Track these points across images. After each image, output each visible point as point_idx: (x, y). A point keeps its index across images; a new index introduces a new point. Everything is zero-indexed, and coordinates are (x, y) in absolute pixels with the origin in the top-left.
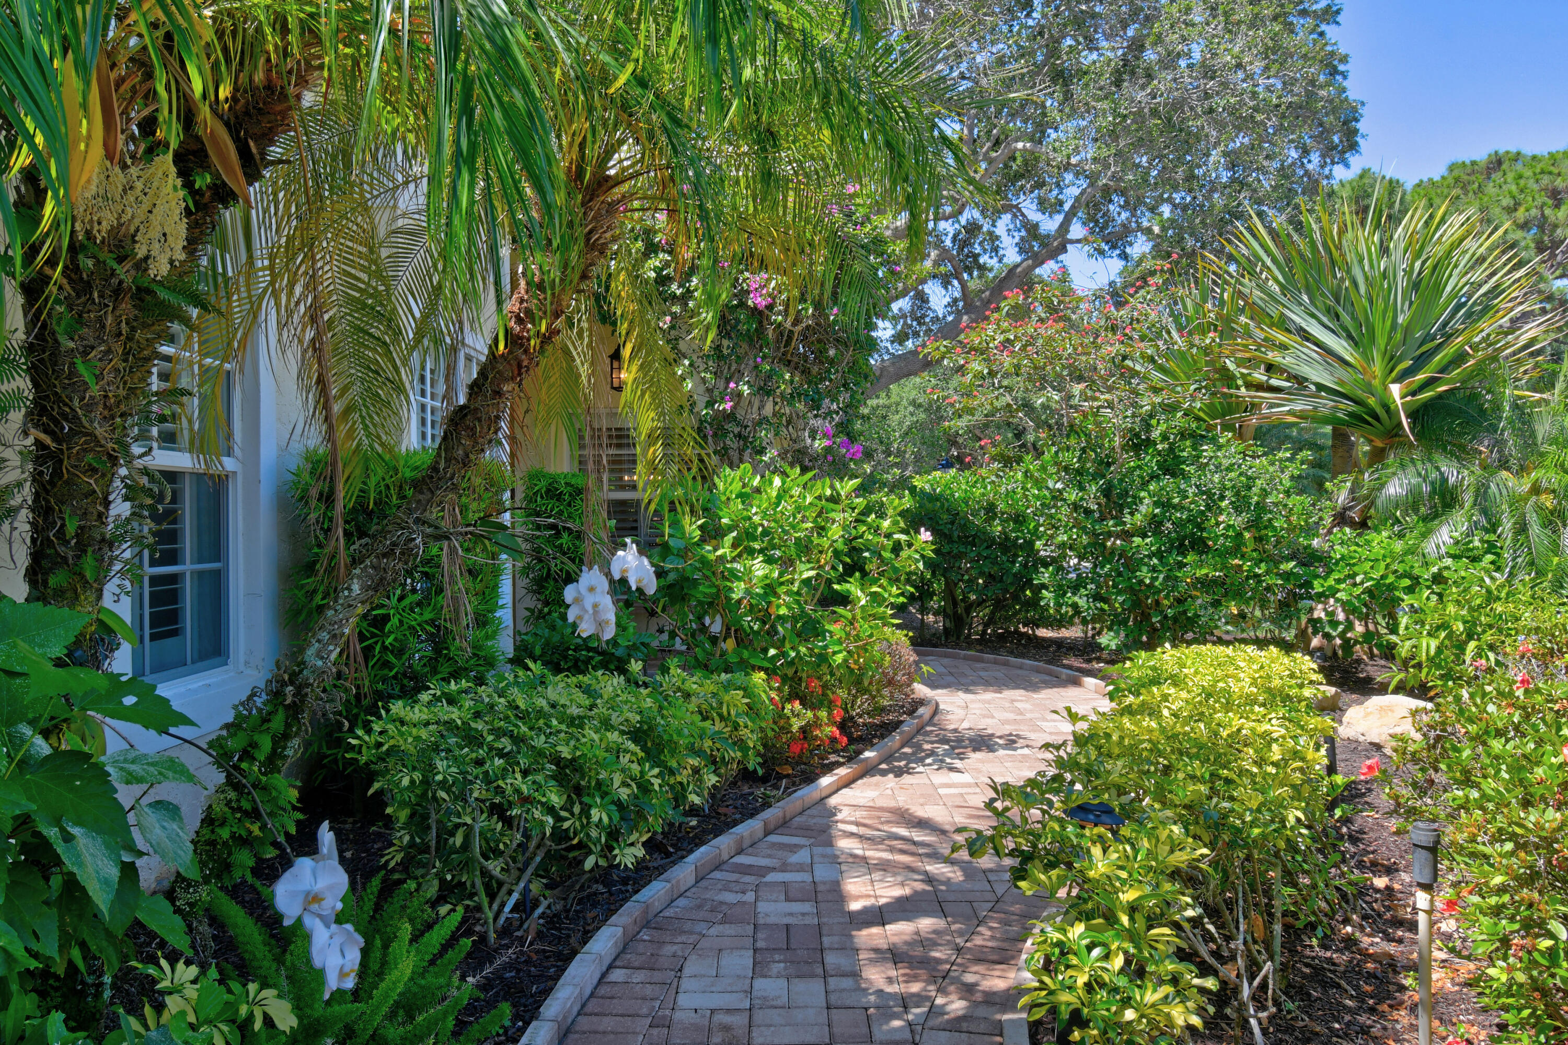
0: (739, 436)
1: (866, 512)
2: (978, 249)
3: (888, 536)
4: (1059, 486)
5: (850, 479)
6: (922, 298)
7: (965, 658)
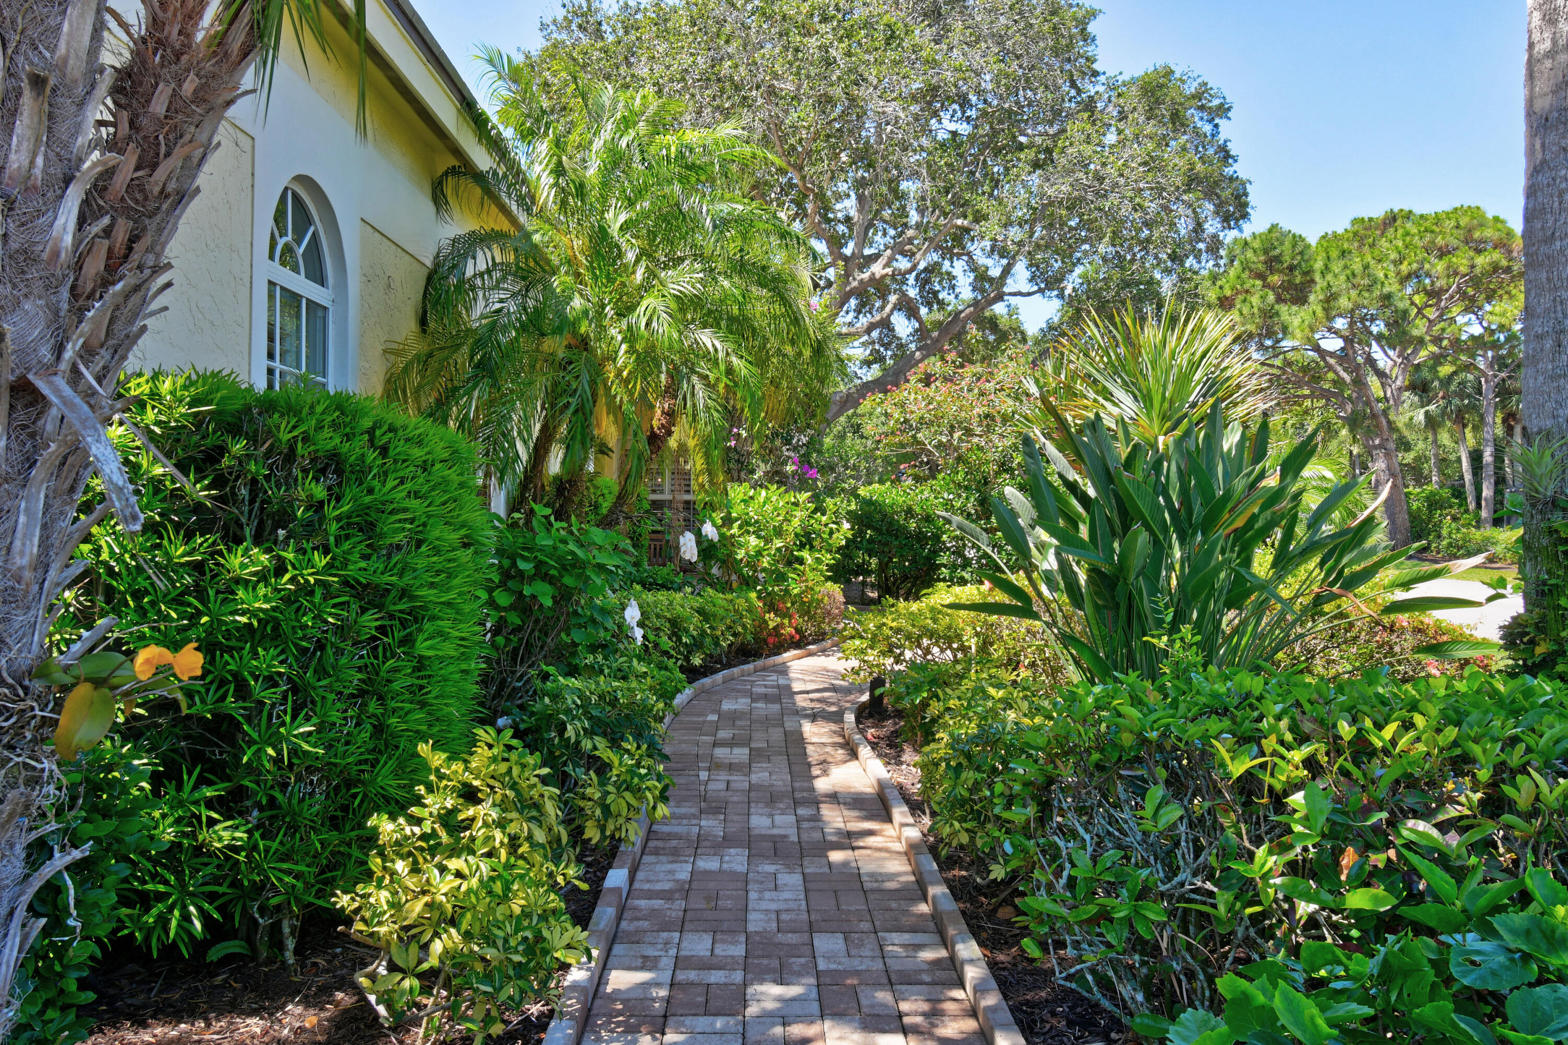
0: (738, 461)
1: (814, 512)
2: (937, 287)
3: (826, 525)
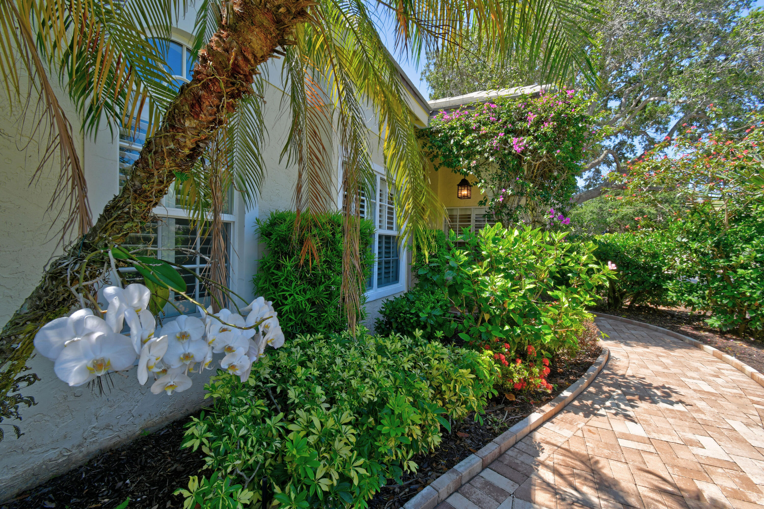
0: (508, 214)
1: (570, 251)
2: (624, 151)
3: (585, 265)
4: (685, 240)
5: (562, 232)
6: (598, 172)
7: (621, 321)
